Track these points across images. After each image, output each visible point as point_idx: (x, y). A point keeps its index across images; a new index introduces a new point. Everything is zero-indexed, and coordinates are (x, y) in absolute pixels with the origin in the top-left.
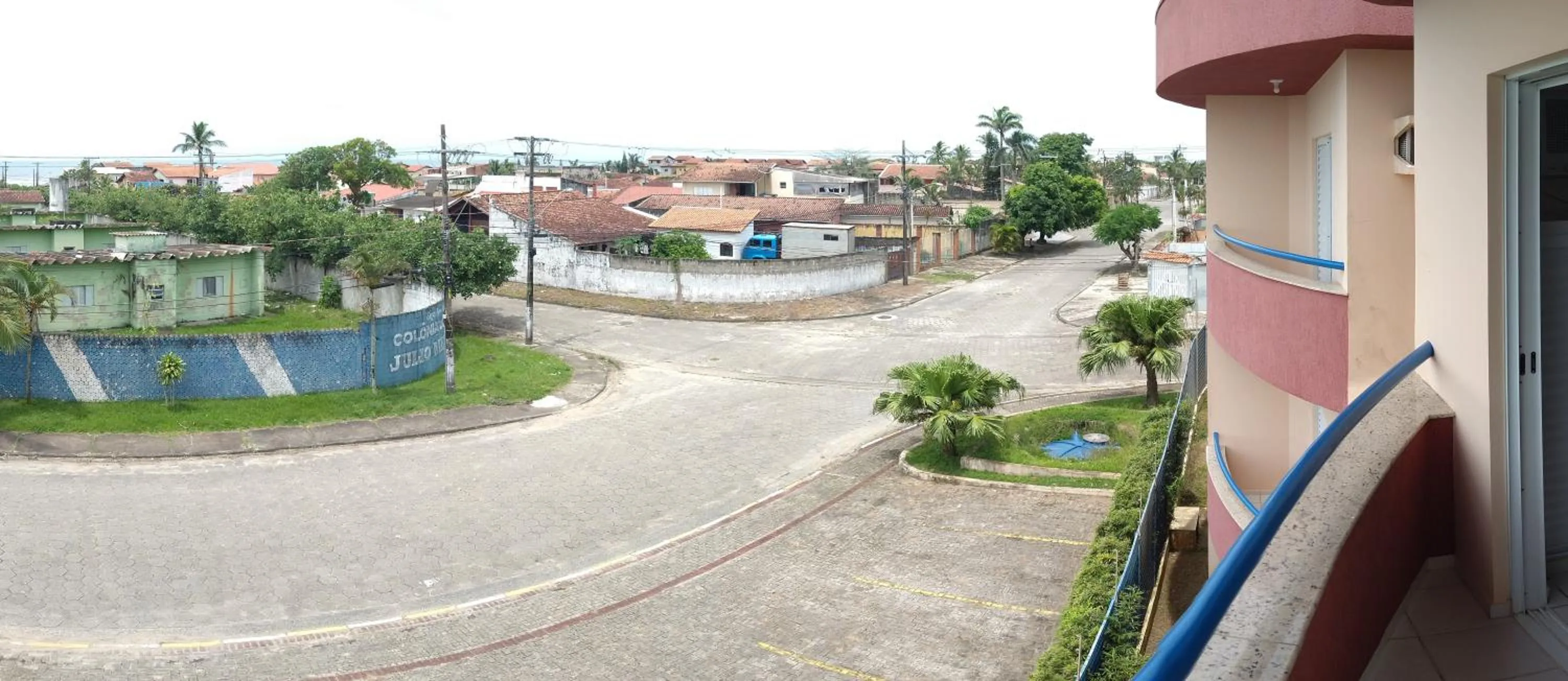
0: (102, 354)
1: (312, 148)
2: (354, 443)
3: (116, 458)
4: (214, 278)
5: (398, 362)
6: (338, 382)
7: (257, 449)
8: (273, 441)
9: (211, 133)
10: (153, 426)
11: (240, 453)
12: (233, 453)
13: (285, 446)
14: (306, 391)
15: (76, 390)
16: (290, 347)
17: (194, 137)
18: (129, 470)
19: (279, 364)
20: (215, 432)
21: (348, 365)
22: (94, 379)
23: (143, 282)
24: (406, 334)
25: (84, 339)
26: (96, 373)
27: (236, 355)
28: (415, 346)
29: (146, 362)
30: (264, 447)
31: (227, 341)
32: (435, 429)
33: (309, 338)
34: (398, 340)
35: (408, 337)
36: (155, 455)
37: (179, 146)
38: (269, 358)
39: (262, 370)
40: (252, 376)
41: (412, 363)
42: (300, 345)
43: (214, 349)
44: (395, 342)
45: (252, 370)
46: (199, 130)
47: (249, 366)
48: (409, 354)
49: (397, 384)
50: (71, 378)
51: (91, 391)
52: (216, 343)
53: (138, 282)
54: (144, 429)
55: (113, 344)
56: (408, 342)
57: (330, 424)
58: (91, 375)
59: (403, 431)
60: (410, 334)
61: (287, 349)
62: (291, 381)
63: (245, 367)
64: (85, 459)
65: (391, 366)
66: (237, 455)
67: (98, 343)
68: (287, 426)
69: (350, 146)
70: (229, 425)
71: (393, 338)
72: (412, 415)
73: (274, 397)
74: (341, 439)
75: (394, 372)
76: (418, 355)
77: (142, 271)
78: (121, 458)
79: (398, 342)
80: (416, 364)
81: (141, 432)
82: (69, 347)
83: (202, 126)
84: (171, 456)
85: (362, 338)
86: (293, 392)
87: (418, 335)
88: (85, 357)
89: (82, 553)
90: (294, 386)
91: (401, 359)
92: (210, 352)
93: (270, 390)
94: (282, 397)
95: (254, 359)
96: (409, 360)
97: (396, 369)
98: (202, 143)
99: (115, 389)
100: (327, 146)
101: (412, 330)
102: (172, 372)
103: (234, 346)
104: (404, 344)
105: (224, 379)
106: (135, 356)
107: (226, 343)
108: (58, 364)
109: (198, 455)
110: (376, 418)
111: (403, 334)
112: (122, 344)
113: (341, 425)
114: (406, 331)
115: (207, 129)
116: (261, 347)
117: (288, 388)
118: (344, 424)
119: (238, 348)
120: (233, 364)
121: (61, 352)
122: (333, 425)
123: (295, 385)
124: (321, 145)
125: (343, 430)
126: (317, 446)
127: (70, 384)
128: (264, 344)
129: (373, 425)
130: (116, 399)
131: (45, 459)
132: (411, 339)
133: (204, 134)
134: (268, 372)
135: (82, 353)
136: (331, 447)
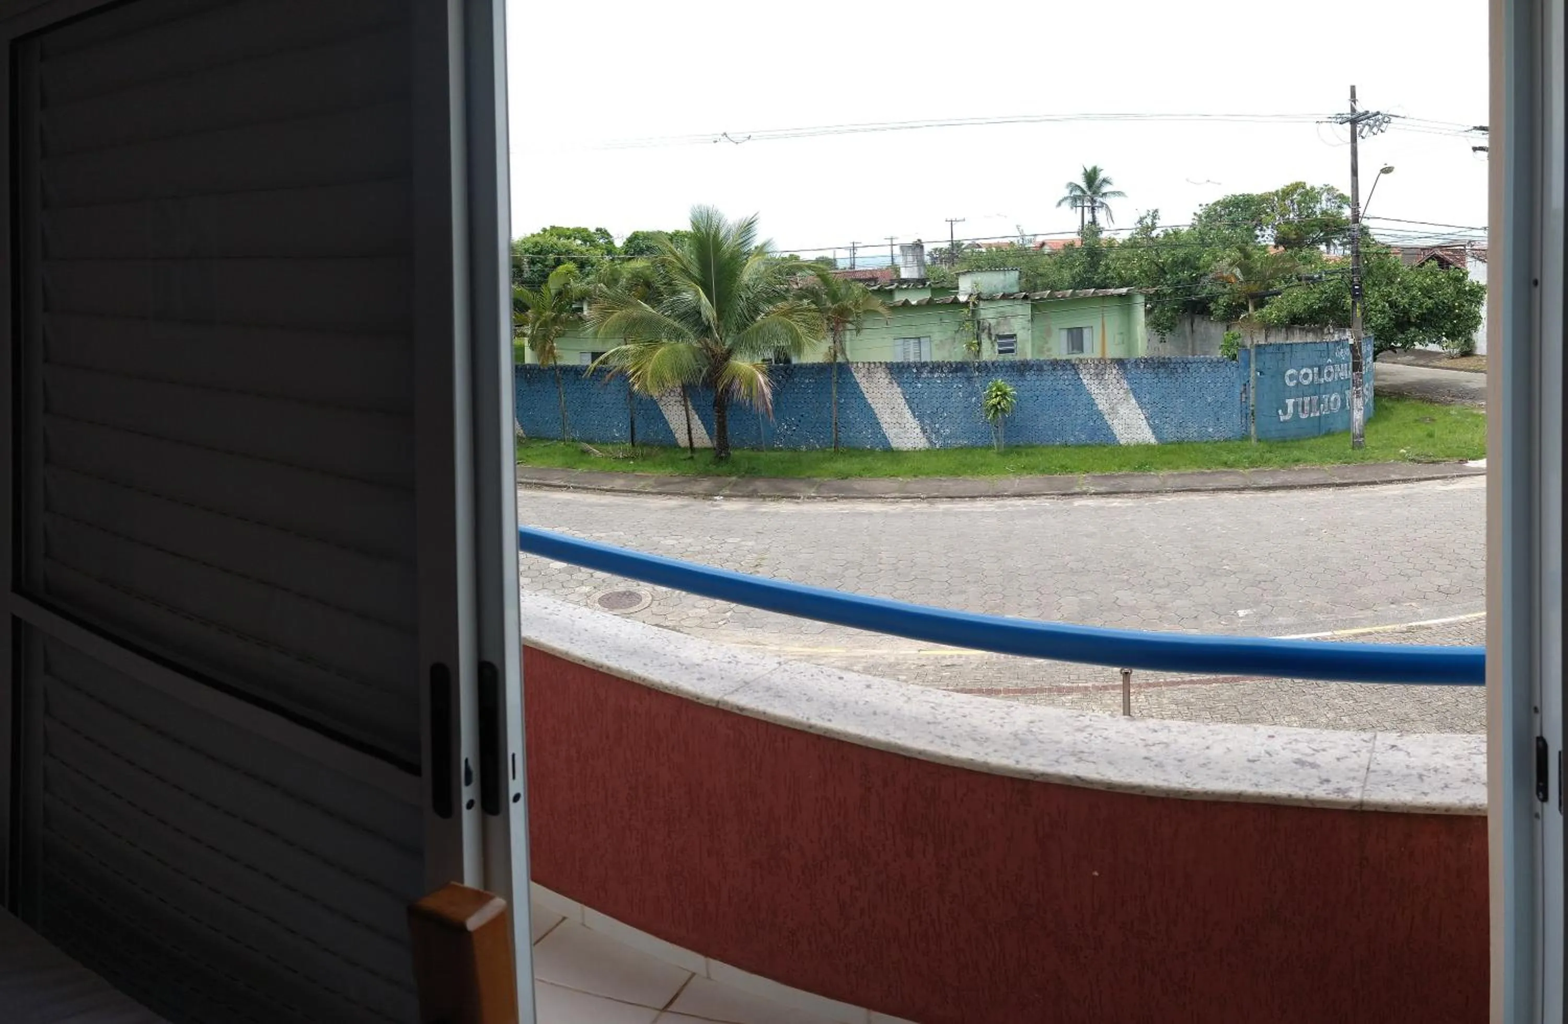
0: (919, 385)
1: (1234, 196)
2: (1214, 490)
3: (926, 498)
4: (1080, 329)
5: (1290, 409)
6: (1210, 430)
7: (1093, 491)
8: (1114, 485)
9: (1105, 181)
10: (974, 469)
11: (1072, 494)
12: (1063, 495)
13: (1127, 489)
14: (1169, 440)
15: (892, 436)
16: (1148, 377)
17: (1083, 185)
18: (938, 508)
19: (1133, 401)
20: (1047, 476)
21: (1223, 406)
22: (911, 420)
23: (990, 330)
24: (1303, 371)
25: (898, 367)
26: (913, 413)
27: (1079, 386)
28: (1317, 389)
29: (971, 395)
30: (1102, 489)
31: (1069, 367)
32: (1322, 482)
33: (1172, 366)
34: (1291, 377)
35: (1306, 376)
36: (970, 495)
37: (1065, 199)
38: (1121, 391)
39: (1113, 409)
40: (1100, 414)
41: (1311, 411)
42: (1161, 376)
43: (1052, 378)
44: (1287, 381)
45: (1100, 407)
46: (1091, 177)
47: (1097, 401)
48: (1307, 399)
49: (1288, 439)
50: (885, 418)
51: (908, 435)
52: (1054, 369)
53: (983, 330)
54: (965, 472)
55: (932, 371)
56: (1306, 382)
57: (1190, 471)
58: (908, 414)
59: (1278, 481)
60: (1310, 371)
61: (1144, 381)
62: (1150, 425)
63: (1092, 403)
64: (892, 500)
65: (1280, 412)
66: (1067, 497)
67: (915, 371)
68: (1136, 473)
69: (1287, 193)
70: (1064, 468)
71: (1285, 373)
72: (1296, 468)
73: (1128, 446)
74: (1197, 485)
75: (1285, 422)
76: (1320, 402)
77: (988, 313)
78: (932, 498)
79: (1291, 380)
80: (1318, 414)
81: (960, 476)
82: (882, 378)
83: (1095, 171)
84: (989, 496)
85: (1241, 370)
86: (1153, 441)
87: (1320, 374)
88: (899, 390)
89: (861, 570)
90: (1154, 433)
91: (1295, 405)
92: (1048, 381)
93: (1123, 436)
94: (1138, 446)
95: (1103, 391)
96: (1307, 408)
97: (1287, 418)
98: (1095, 193)
99: (937, 432)
100: (1255, 194)
101: (1311, 367)
102: (999, 403)
103: (1077, 373)
104: (1299, 384)
105: (1065, 418)
106: (958, 385)
107: (1066, 369)
108: (870, 401)
109: (1020, 495)
110: (1247, 468)
111: (1299, 371)
112: (942, 371)
113: (1203, 474)
114: (1303, 367)
115: (1101, 176)
116: (1112, 376)
117: (1147, 436)
118: (1206, 473)
119: (1081, 376)
120: (1076, 397)
121: (873, 385)
122: (1193, 474)
123: (1155, 429)
124: (1246, 192)
125: (1201, 478)
126: (1166, 492)
127: (884, 426)
128: (1115, 371)
129: (1243, 475)
130: (938, 447)
131: (845, 501)
132: (1310, 378)
133: (1097, 182)
134: (1122, 411)
135: (895, 385)
136: (1184, 494)
